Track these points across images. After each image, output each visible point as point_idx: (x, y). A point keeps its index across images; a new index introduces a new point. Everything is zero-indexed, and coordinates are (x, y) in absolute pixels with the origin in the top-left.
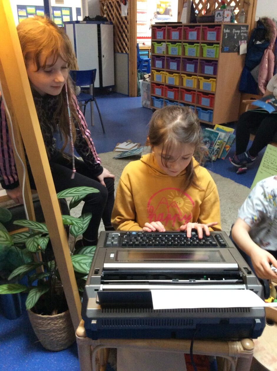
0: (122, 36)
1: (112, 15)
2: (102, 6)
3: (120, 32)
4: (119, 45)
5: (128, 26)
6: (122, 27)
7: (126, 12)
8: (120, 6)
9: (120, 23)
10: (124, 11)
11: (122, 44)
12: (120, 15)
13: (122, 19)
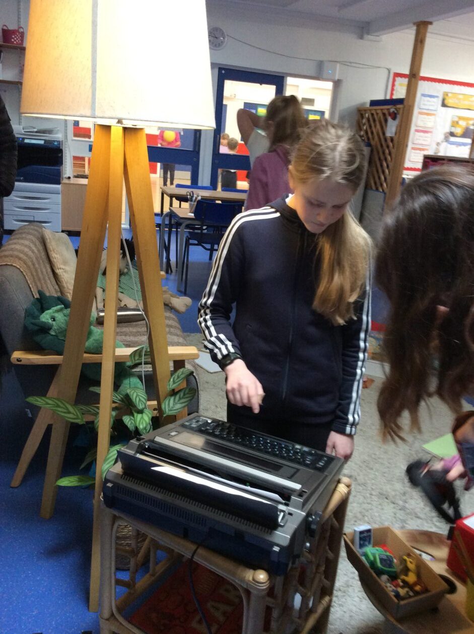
0: (382, 166)
1: (372, 133)
2: (360, 119)
3: (380, 159)
4: (374, 178)
5: (393, 151)
6: (384, 153)
7: (394, 130)
8: (386, 121)
9: (382, 146)
10: (391, 128)
11: (379, 178)
12: (384, 134)
13: (386, 140)
